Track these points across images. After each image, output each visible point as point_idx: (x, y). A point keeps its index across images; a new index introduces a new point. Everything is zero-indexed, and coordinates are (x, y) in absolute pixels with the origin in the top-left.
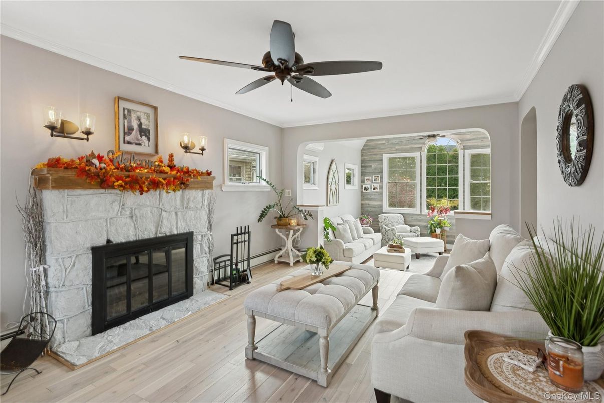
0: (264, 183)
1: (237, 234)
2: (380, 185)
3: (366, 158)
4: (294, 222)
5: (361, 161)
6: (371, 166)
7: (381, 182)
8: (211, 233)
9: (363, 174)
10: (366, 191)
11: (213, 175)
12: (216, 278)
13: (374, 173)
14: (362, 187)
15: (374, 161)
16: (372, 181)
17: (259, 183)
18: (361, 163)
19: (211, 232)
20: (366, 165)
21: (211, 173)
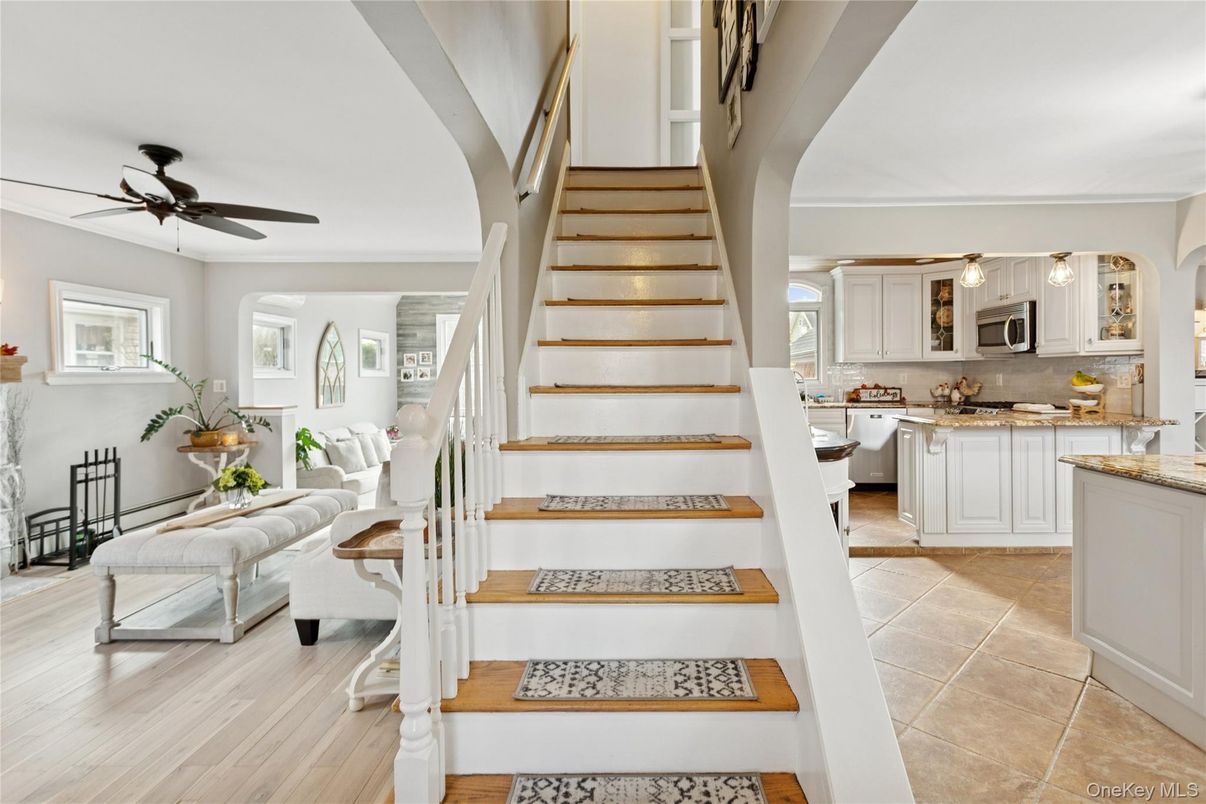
0: (159, 369)
1: (86, 465)
2: (433, 368)
3: (407, 320)
4: (231, 439)
5: (398, 325)
6: (415, 335)
7: (435, 363)
8: (19, 467)
9: (401, 348)
10: (406, 380)
12: (32, 554)
13: (422, 348)
14: (399, 372)
15: (421, 325)
16: (418, 361)
17: (148, 367)
18: (398, 329)
19: (17, 464)
20: (406, 332)
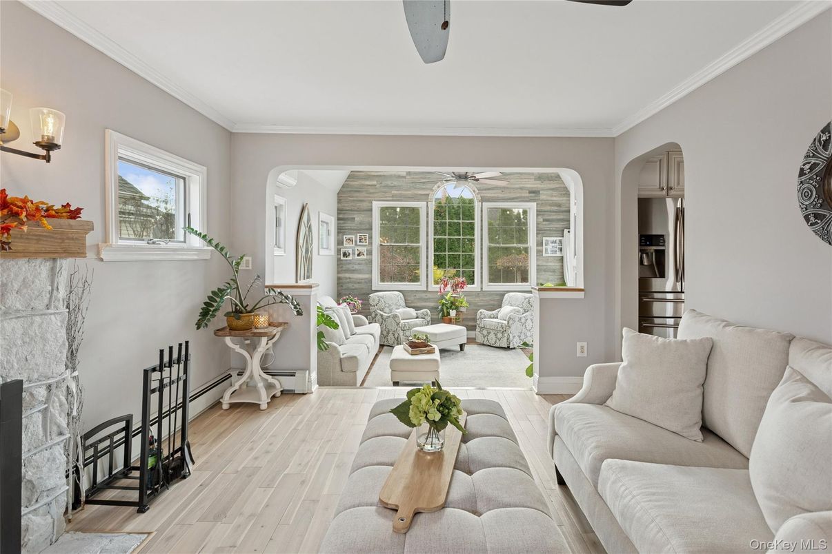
0: (196, 242)
1: (161, 368)
2: (369, 248)
3: (347, 206)
4: (262, 320)
5: (338, 210)
6: (354, 219)
7: (371, 243)
9: (340, 231)
10: (345, 258)
11: (84, 216)
13: (358, 230)
14: (339, 251)
15: (359, 211)
16: (356, 242)
17: (185, 242)
18: (338, 214)
19: (74, 369)
20: (346, 216)
21: (78, 211)
